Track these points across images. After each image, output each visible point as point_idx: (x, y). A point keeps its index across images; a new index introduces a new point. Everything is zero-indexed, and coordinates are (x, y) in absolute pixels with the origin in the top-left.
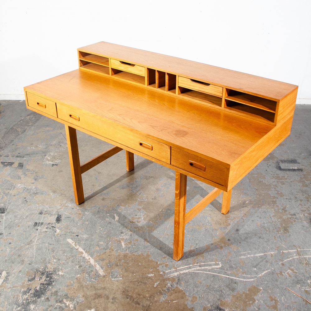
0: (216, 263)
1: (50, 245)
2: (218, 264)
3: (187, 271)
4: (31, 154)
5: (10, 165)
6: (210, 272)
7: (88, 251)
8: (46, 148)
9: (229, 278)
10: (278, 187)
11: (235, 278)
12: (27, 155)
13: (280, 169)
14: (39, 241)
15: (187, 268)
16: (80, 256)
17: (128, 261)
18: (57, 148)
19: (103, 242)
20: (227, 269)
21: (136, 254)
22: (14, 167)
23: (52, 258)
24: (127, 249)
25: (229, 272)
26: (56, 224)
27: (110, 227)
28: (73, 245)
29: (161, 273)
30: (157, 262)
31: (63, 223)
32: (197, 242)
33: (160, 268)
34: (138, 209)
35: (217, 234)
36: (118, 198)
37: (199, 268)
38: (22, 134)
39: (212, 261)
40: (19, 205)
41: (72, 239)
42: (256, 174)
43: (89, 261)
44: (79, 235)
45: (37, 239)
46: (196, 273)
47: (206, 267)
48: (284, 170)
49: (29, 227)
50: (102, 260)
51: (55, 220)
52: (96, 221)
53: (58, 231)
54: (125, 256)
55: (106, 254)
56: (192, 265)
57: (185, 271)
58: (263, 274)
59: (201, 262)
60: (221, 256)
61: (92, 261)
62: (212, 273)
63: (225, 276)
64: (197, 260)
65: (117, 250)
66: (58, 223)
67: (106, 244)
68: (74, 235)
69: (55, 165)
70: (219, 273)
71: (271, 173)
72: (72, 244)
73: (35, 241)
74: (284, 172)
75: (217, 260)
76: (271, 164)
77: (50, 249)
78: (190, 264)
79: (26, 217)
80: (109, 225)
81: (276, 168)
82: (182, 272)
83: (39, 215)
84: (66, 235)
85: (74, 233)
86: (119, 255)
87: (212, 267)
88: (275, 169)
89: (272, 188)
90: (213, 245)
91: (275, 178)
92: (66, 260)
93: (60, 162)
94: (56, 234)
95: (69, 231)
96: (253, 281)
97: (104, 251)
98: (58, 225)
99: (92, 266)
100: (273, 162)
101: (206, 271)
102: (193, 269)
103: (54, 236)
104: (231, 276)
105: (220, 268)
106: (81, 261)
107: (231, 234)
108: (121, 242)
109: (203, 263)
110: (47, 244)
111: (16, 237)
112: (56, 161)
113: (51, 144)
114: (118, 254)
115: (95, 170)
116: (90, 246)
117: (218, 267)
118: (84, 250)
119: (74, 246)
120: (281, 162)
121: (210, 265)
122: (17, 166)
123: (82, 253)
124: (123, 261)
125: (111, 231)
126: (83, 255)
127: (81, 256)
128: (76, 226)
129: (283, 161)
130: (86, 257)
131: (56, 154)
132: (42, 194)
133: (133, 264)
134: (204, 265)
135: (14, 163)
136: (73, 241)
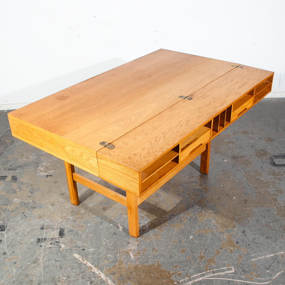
0: (229, 268)
1: (57, 262)
2: (231, 269)
3: (201, 279)
4: (24, 166)
5: (3, 179)
6: (224, 278)
7: (97, 265)
8: (37, 159)
9: (244, 283)
10: (276, 184)
11: (250, 282)
12: (19, 167)
13: (274, 164)
14: (45, 258)
15: (200, 275)
16: (89, 271)
17: (140, 273)
18: (48, 157)
19: (111, 254)
20: (241, 274)
21: (146, 264)
22: (7, 181)
23: (61, 276)
24: (136, 261)
25: (244, 277)
26: (60, 238)
27: (116, 238)
28: (81, 259)
29: (175, 283)
30: (170, 272)
31: (67, 237)
32: (206, 247)
33: (173, 278)
34: (141, 217)
35: (224, 238)
36: (119, 206)
37: (212, 275)
38: (11, 146)
39: (224, 266)
40: (18, 221)
41: (78, 254)
42: (252, 172)
43: (100, 276)
44: (85, 249)
45: (42, 256)
46: (210, 280)
47: (219, 273)
48: (278, 165)
49: (32, 243)
50: (112, 274)
51: (58, 234)
52: (100, 232)
53: (63, 246)
54: (136, 268)
55: (116, 267)
56: (205, 272)
57: (199, 279)
58: (277, 275)
59: (213, 268)
60: (233, 260)
61: (103, 276)
62: (226, 279)
63: (239, 281)
64: (209, 267)
65: (127, 262)
66: (62, 237)
67: (114, 257)
68: (80, 249)
69: (50, 176)
70: (233, 278)
71: (267, 169)
72: (79, 259)
73: (41, 259)
74: (279, 167)
75: (229, 265)
76: (265, 161)
77: (58, 266)
78: (203, 271)
79: (27, 234)
80: (114, 236)
81: (271, 164)
82: (196, 281)
83: (40, 230)
84: (71, 249)
85: (79, 247)
86: (130, 268)
87: (225, 273)
88: (270, 166)
89: (271, 185)
90: (222, 250)
91: (272, 174)
92: (75, 277)
93: (54, 173)
94: (61, 249)
95: (74, 245)
96: (268, 284)
97: (114, 264)
98: (61, 240)
99: (104, 281)
100: (267, 159)
101: (220, 278)
102: (207, 276)
103: (60, 251)
104: (246, 281)
105: (233, 273)
106: (92, 276)
107: (238, 236)
108: (129, 253)
109: (216, 269)
110: (54, 261)
111: (20, 255)
112: (50, 172)
113: (42, 154)
114: (128, 266)
115: (91, 179)
116: (98, 260)
117: (231, 272)
118: (93, 264)
119: (82, 261)
120: (274, 158)
121: (223, 271)
122: (10, 180)
123: (92, 268)
124: (134, 273)
125: (117, 242)
126: (93, 270)
127: (91, 272)
128: (81, 240)
129: (276, 157)
130: (96, 272)
131: (48, 164)
132: (41, 207)
133: (146, 275)
134: (217, 272)
135: (7, 176)
136: (80, 256)
